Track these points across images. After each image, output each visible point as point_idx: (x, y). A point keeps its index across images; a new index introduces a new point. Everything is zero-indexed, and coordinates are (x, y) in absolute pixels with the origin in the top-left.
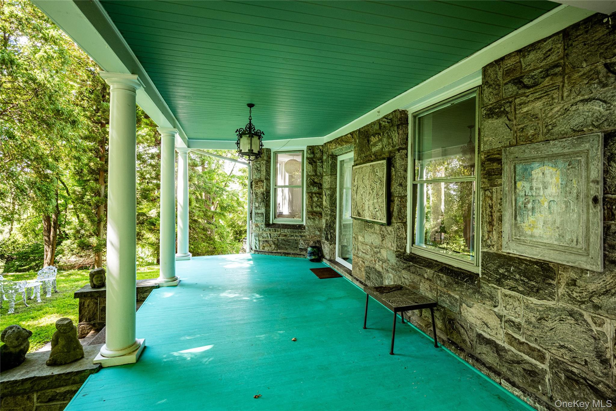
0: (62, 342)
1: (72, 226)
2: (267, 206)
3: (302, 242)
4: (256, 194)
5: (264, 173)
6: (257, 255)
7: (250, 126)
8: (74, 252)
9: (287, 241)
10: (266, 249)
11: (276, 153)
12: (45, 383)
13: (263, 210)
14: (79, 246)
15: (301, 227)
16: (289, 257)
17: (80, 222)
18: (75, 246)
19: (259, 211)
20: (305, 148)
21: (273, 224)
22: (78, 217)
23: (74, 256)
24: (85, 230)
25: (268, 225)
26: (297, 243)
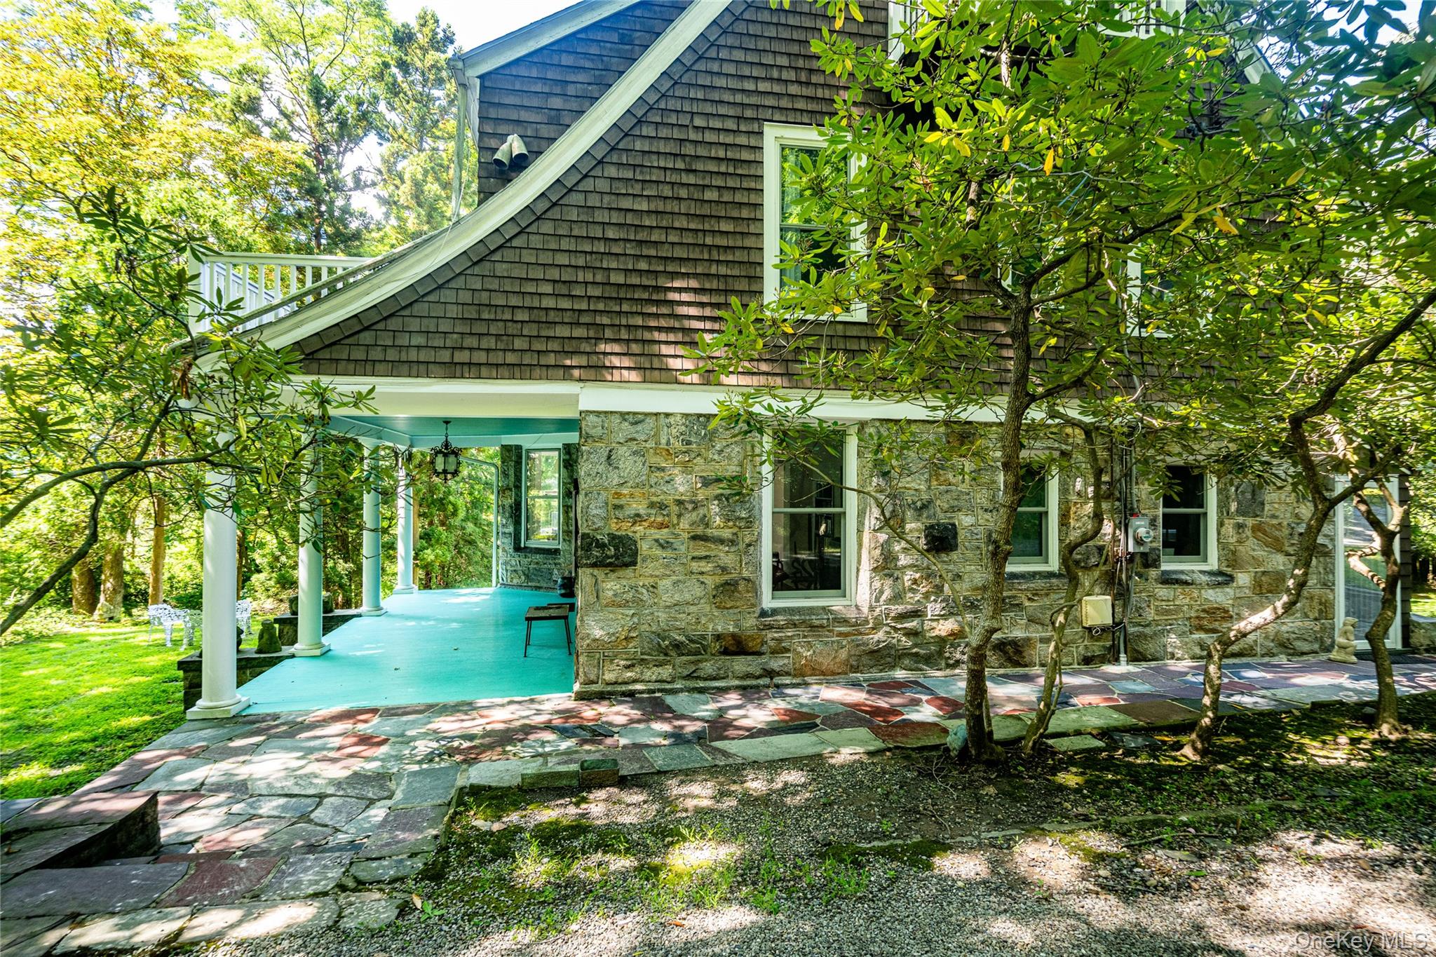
0: (266, 636)
1: (267, 551)
2: (517, 523)
3: (556, 571)
4: (503, 507)
5: (512, 479)
6: (503, 590)
7: (447, 445)
8: (270, 593)
9: (539, 570)
10: (515, 581)
11: (528, 451)
12: (255, 663)
13: (511, 529)
14: (278, 582)
15: (556, 551)
16: (541, 592)
17: (279, 543)
18: (272, 583)
19: (507, 531)
20: (560, 446)
21: (526, 548)
22: (277, 535)
23: (271, 600)
24: (288, 558)
25: (517, 548)
26: (551, 574)
